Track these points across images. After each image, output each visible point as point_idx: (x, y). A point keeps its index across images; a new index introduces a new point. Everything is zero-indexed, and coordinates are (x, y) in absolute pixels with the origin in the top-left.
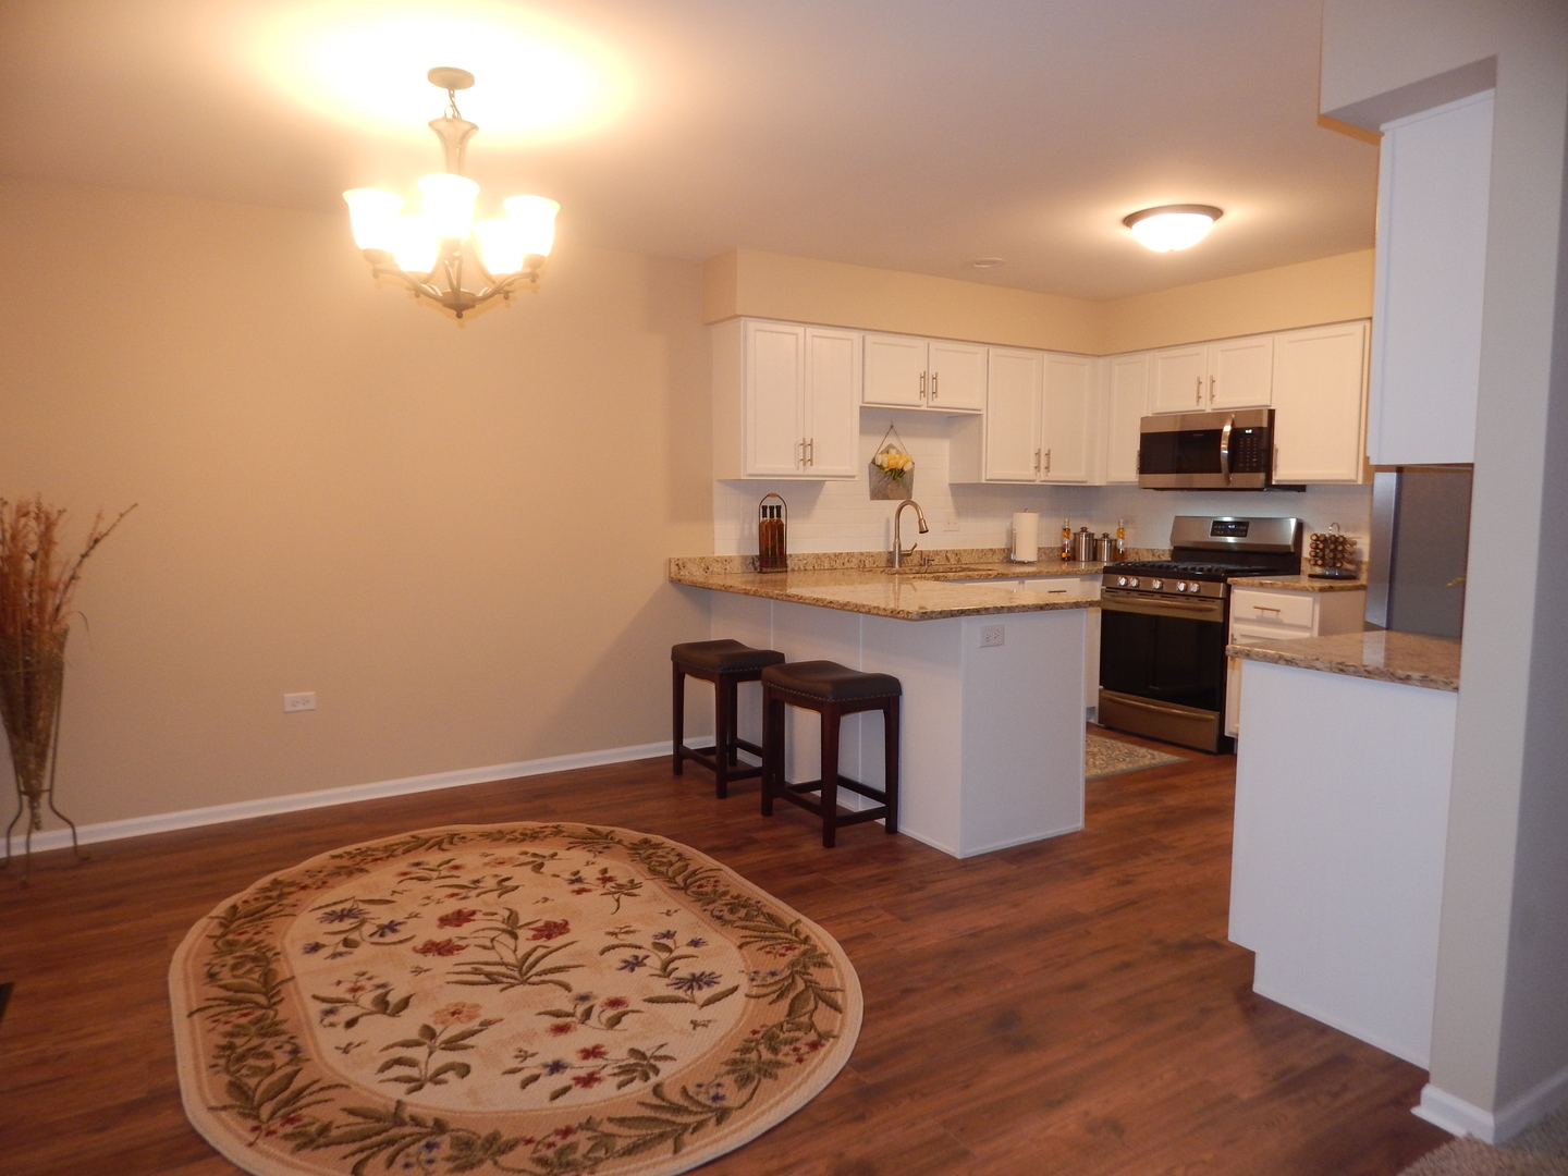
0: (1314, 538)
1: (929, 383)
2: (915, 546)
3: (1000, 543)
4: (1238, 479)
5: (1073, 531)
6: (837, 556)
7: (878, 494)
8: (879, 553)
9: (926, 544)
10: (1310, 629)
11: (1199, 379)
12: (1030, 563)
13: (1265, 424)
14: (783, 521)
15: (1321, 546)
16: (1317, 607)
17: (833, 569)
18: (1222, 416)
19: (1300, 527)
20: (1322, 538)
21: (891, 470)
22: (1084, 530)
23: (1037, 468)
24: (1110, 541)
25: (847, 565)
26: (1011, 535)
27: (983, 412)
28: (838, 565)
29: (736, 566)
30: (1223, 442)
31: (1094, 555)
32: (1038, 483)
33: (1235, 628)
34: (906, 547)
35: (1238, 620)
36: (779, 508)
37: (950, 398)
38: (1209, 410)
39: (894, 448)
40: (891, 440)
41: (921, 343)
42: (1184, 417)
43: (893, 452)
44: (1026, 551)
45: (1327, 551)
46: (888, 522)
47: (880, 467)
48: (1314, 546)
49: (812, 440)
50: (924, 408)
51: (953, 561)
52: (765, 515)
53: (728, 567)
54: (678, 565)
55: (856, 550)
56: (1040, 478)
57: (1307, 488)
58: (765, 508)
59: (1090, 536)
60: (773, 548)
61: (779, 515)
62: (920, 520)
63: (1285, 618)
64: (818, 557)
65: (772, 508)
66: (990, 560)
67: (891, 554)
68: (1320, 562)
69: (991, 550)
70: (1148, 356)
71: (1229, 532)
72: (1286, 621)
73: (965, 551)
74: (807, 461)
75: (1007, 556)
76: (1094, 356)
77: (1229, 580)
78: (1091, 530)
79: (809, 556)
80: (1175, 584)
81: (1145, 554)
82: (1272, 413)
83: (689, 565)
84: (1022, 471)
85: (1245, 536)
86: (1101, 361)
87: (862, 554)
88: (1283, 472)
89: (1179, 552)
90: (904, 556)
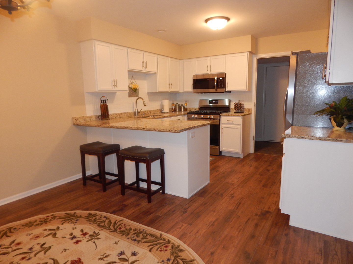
0: (235, 103)
1: (145, 64)
2: (141, 110)
3: (159, 108)
4: (219, 90)
5: (175, 104)
6: (121, 114)
7: (130, 96)
8: (132, 112)
9: (144, 109)
10: (240, 125)
11: (207, 65)
12: (167, 113)
13: (225, 77)
14: (107, 104)
15: (237, 105)
16: (242, 120)
17: (120, 117)
18: (213, 75)
19: (230, 101)
20: (237, 104)
21: (134, 89)
22: (177, 104)
23: (169, 88)
24: (183, 106)
25: (124, 116)
26: (162, 106)
27: (157, 73)
28: (121, 116)
29: (94, 119)
30: (215, 81)
31: (180, 110)
32: (169, 92)
33: (222, 126)
34: (139, 110)
35: (222, 124)
36: (106, 100)
37: (150, 69)
38: (210, 73)
39: (133, 83)
40: (133, 81)
41: (142, 53)
42: (203, 75)
43: (134, 84)
44: (166, 110)
45: (238, 107)
46: (133, 103)
47: (131, 88)
48: (235, 105)
49: (116, 80)
50: (143, 71)
51: (149, 113)
52: (102, 103)
53: (91, 119)
54: (76, 119)
55: (126, 112)
56: (170, 91)
57: (231, 92)
58: (101, 101)
59: (179, 105)
60: (105, 112)
61: (106, 102)
62: (144, 102)
63: (234, 122)
64: (116, 114)
65: (104, 100)
66: (157, 112)
67: (135, 112)
68: (237, 109)
69: (157, 110)
70: (193, 60)
71: (213, 103)
72: (235, 123)
73: (152, 110)
74: (115, 86)
75: (161, 111)
76: (179, 59)
77: (220, 114)
78: (179, 104)
79: (114, 114)
80: (207, 116)
81: (192, 109)
82: (226, 74)
83: (79, 119)
84: (166, 89)
85: (218, 104)
86: (181, 61)
87: (127, 113)
88: (229, 88)
89: (201, 108)
90: (138, 112)
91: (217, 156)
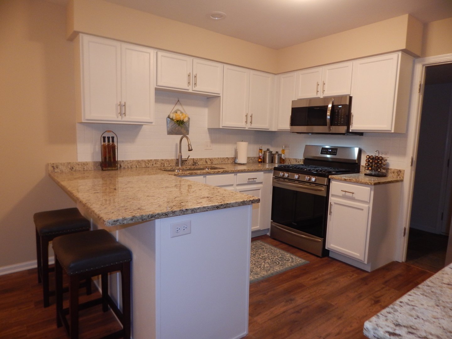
0: (368, 157)
1: (192, 78)
2: (189, 157)
3: (231, 155)
4: (334, 129)
5: (263, 150)
6: (149, 161)
7: (171, 132)
8: (172, 160)
9: (194, 155)
10: (369, 203)
11: (317, 83)
12: (243, 164)
13: (348, 103)
14: (116, 144)
15: (371, 161)
16: (372, 193)
17: (147, 167)
18: (327, 99)
19: (360, 152)
20: (372, 157)
21: (178, 121)
22: (268, 150)
23: (246, 122)
24: (279, 155)
25: (155, 165)
26: (236, 152)
27: (221, 95)
28: (150, 165)
29: (91, 167)
30: (328, 112)
31: (272, 161)
32: (247, 129)
33: (332, 199)
34: (184, 157)
35: (333, 195)
36: (113, 138)
37: (203, 87)
38: (322, 97)
39: (179, 110)
40: (178, 107)
41: (189, 59)
42: (310, 100)
43: (179, 112)
44: (242, 159)
45: (374, 163)
46: (177, 145)
47: (172, 119)
48: (368, 161)
49: (125, 103)
50: (190, 91)
51: (209, 163)
52: (104, 141)
53: (85, 167)
54: (53, 167)
55: (159, 158)
56: (248, 127)
57: (364, 134)
58: (104, 138)
59: (271, 152)
60: (110, 157)
61: (113, 141)
62: (189, 144)
63: (356, 196)
64: (138, 162)
65: (109, 138)
66: (227, 162)
67: (178, 160)
68: (370, 169)
69: (227, 158)
70: (295, 74)
71: (328, 153)
72: (356, 198)
73: (215, 158)
74: (122, 113)
75: (234, 161)
76: (273, 74)
77: (330, 176)
78: (271, 150)
79: (133, 161)
80: (305, 177)
81: (293, 160)
82: (351, 98)
83: (60, 167)
84: (240, 123)
85: (336, 155)
86: (276, 77)
87: (163, 160)
88: (356, 126)
89: (308, 161)
90: (184, 162)
91: (318, 256)
